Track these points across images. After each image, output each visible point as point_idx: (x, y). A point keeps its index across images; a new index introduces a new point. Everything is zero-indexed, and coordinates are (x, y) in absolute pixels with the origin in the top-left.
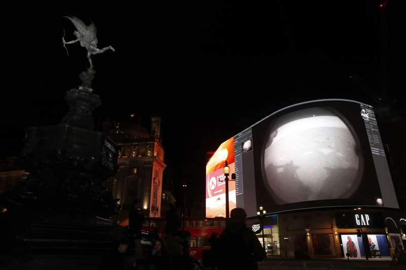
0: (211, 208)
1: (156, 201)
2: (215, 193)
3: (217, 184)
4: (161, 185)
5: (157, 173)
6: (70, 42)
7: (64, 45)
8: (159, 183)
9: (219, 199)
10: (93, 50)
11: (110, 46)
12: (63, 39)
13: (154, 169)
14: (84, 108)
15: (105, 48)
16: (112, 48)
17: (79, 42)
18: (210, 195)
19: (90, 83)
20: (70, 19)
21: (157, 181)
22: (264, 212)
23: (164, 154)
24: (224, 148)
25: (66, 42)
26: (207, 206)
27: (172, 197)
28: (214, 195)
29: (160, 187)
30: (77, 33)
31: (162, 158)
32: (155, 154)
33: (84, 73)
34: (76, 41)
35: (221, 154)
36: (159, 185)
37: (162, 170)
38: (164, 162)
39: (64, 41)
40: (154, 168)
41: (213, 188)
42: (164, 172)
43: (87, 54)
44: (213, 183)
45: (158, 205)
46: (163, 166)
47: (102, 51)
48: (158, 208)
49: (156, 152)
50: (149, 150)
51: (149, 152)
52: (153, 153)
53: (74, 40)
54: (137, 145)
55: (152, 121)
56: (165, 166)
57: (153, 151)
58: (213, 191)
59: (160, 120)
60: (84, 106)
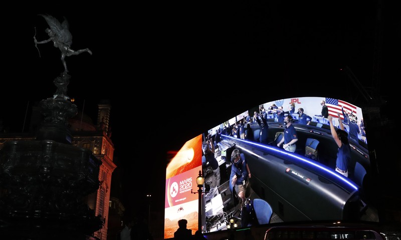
0: (171, 219)
1: (103, 211)
2: (176, 201)
3: (179, 191)
4: (109, 190)
5: (104, 176)
6: (42, 42)
7: (36, 46)
8: (107, 188)
9: (181, 209)
10: (67, 51)
11: (88, 49)
12: (35, 38)
13: (100, 171)
14: (61, 119)
15: (81, 51)
16: (89, 51)
17: (52, 42)
18: (170, 204)
19: (65, 90)
20: (44, 16)
21: (104, 185)
22: (235, 226)
23: (114, 151)
24: (189, 147)
25: (38, 41)
26: (165, 218)
27: (120, 205)
28: (175, 204)
29: (108, 193)
30: (49, 31)
31: (111, 157)
32: (103, 152)
33: (59, 79)
34: (49, 40)
35: (186, 154)
36: (107, 191)
37: (111, 172)
38: (114, 162)
39: (36, 41)
40: (101, 168)
41: (174, 195)
42: (113, 174)
43: (61, 57)
44: (174, 190)
45: (104, 215)
46: (112, 167)
47: (77, 53)
48: (105, 219)
49: (104, 149)
50: (95, 146)
51: (95, 148)
52: (101, 150)
53: (47, 40)
54: (80, 140)
55: (99, 109)
56: (115, 167)
57: (101, 148)
58: (174, 199)
59: (110, 109)
60: (61, 116)
